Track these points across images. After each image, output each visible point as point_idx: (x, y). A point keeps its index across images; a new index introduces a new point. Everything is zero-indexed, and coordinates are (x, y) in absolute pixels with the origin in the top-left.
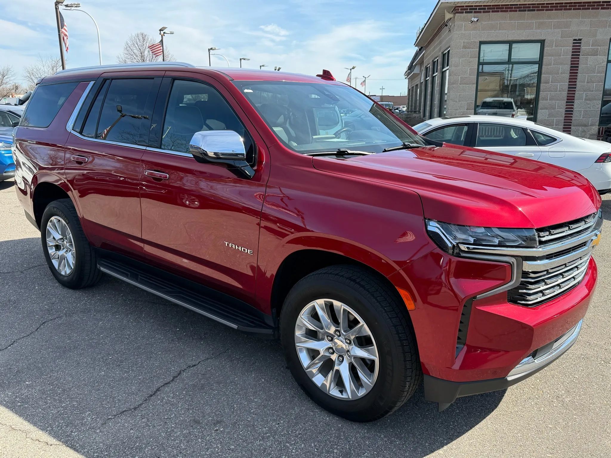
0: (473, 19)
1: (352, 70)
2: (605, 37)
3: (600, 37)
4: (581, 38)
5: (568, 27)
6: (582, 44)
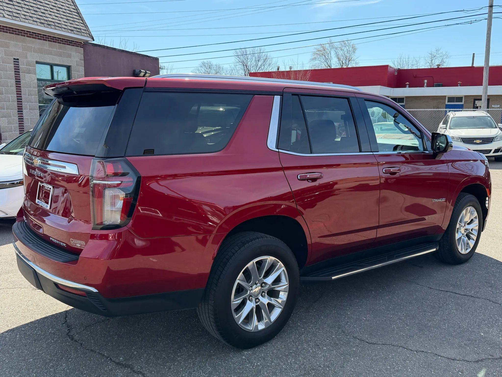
2: (33, 60)
3: (30, 59)
4: (18, 58)
5: (8, 47)
6: (20, 64)
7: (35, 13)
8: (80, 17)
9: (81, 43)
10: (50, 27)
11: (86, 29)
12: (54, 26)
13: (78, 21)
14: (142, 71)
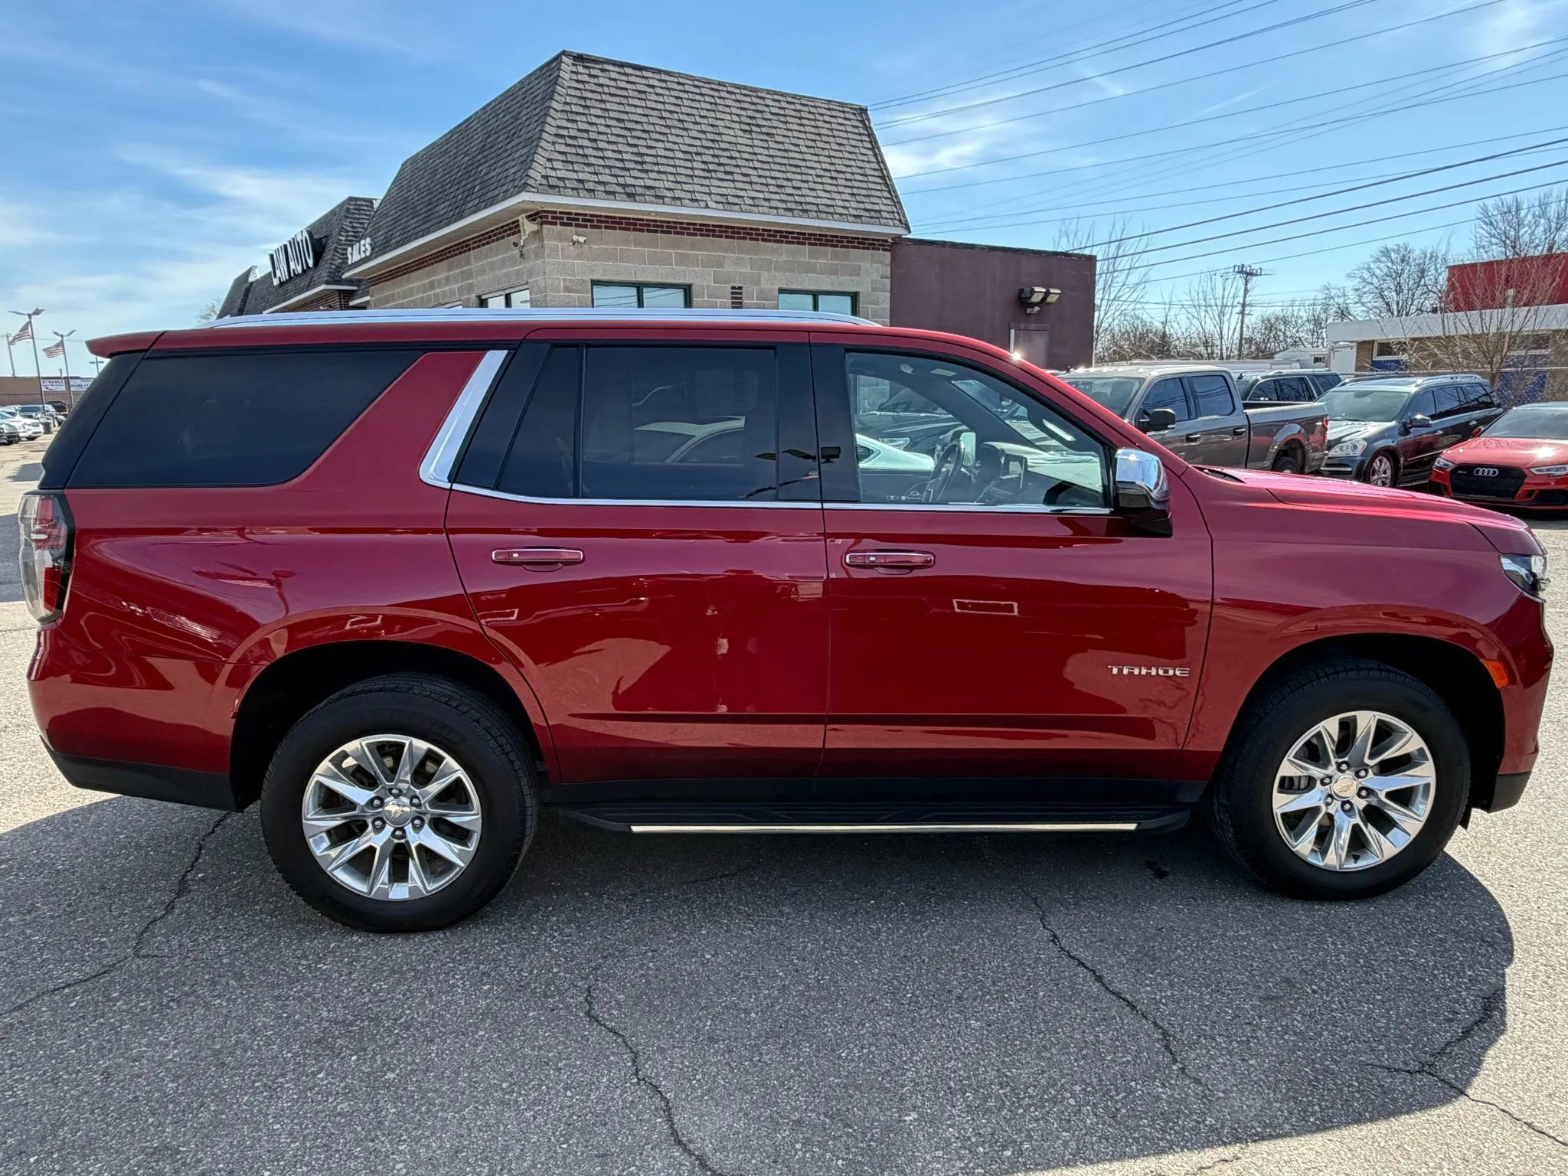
0: (575, 238)
1: (33, 317)
2: (773, 287)
3: (765, 285)
4: (740, 285)
5: (722, 266)
6: (744, 296)
7: (779, 190)
8: (886, 184)
9: (886, 241)
10: (805, 215)
11: (895, 210)
12: (816, 212)
13: (878, 194)
14: (1037, 289)
